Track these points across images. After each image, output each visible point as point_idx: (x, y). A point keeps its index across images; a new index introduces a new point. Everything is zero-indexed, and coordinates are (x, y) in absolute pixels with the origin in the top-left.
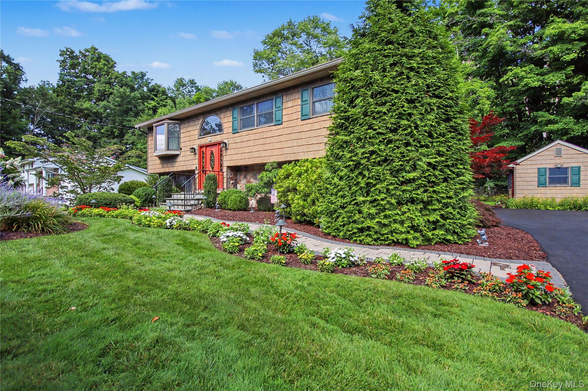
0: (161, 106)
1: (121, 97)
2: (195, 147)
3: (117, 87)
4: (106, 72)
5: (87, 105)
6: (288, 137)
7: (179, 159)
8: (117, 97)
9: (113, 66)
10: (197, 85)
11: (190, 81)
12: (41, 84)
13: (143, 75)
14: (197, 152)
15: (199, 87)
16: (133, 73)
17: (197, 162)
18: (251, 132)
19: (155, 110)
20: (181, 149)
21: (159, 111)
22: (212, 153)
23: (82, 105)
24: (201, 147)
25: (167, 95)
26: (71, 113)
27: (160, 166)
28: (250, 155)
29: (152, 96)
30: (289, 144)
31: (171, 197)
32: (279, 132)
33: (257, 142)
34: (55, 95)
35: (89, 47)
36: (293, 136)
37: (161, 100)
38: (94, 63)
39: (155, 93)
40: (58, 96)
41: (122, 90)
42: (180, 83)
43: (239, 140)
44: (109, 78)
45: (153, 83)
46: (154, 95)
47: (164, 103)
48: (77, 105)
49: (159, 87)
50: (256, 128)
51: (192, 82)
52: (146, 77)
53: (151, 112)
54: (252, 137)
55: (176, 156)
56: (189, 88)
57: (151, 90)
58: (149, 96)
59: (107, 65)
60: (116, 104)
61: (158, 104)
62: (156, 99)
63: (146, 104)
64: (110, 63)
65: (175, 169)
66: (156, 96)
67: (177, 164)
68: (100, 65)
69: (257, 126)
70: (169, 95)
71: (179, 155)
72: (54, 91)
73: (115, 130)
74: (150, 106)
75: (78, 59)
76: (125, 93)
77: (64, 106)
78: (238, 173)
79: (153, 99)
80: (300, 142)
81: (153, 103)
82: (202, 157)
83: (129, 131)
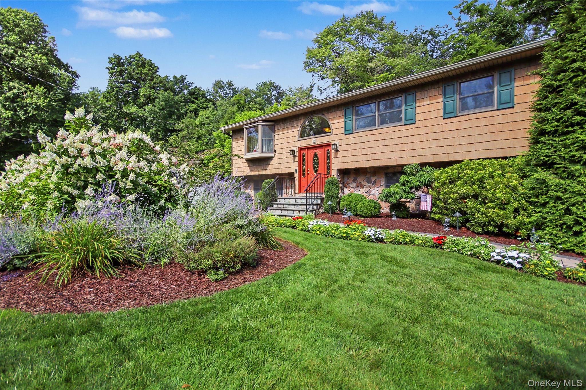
0: (201, 108)
1: (165, 101)
2: (294, 149)
3: (162, 92)
4: (151, 77)
5: (134, 109)
6: (424, 138)
7: (273, 162)
8: (162, 101)
9: (157, 71)
10: (234, 87)
11: (228, 83)
12: (91, 90)
13: (183, 79)
14: (297, 154)
15: (237, 89)
16: (175, 77)
17: (296, 164)
18: (371, 132)
19: (196, 112)
20: (275, 151)
21: (201, 113)
22: (315, 156)
23: (129, 110)
24: (301, 149)
25: (206, 97)
26: (119, 117)
27: (248, 169)
28: (369, 157)
29: (192, 99)
30: (424, 145)
31: (276, 201)
32: (410, 132)
33: (378, 144)
34: (105, 100)
35: (134, 53)
36: (433, 136)
37: (201, 103)
38: (139, 69)
39: (195, 96)
40: (107, 101)
41: (166, 94)
42: (219, 85)
43: (353, 141)
44: (154, 83)
45: (193, 86)
46: (194, 98)
47: (205, 106)
48: (125, 109)
49: (199, 89)
50: (377, 128)
51: (230, 84)
52: (186, 81)
53: (193, 115)
54: (373, 138)
55: (270, 158)
56: (227, 90)
57: (191, 93)
58: (190, 99)
59: (151, 70)
60: (161, 107)
61: (199, 107)
62: (196, 101)
63: (187, 107)
64: (154, 69)
65: (268, 172)
66: (196, 99)
67: (270, 167)
68: (145, 71)
69: (379, 126)
70: (208, 97)
71: (272, 157)
72: (104, 97)
73: (159, 133)
74: (191, 109)
75: (123, 65)
76: (169, 97)
77: (112, 111)
78: (346, 176)
79: (193, 102)
80: (441, 143)
81: (194, 106)
82: (303, 160)
83: (173, 134)
